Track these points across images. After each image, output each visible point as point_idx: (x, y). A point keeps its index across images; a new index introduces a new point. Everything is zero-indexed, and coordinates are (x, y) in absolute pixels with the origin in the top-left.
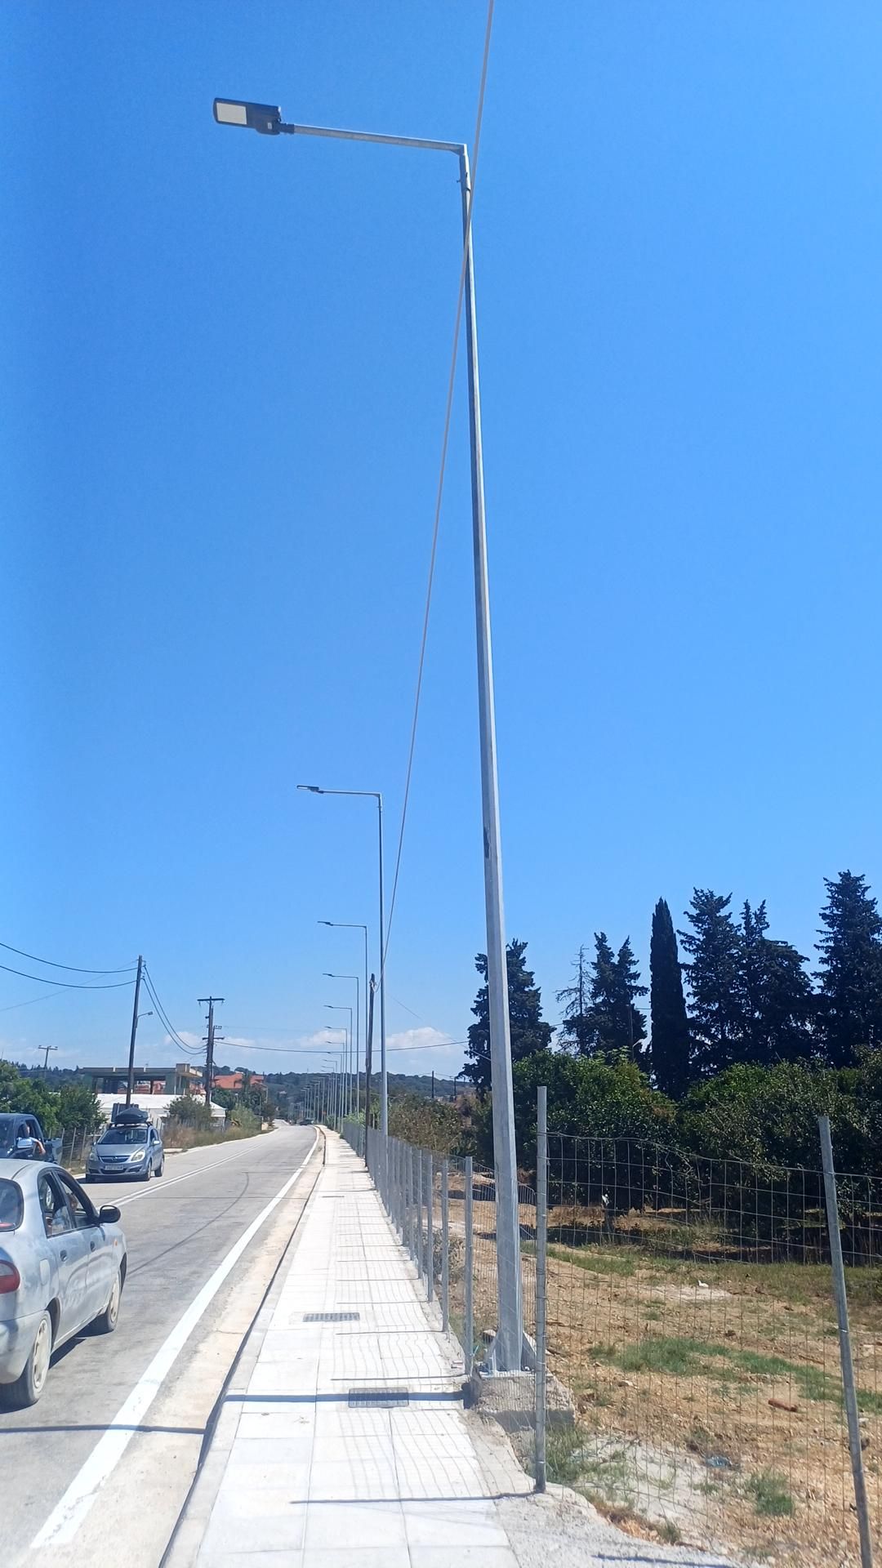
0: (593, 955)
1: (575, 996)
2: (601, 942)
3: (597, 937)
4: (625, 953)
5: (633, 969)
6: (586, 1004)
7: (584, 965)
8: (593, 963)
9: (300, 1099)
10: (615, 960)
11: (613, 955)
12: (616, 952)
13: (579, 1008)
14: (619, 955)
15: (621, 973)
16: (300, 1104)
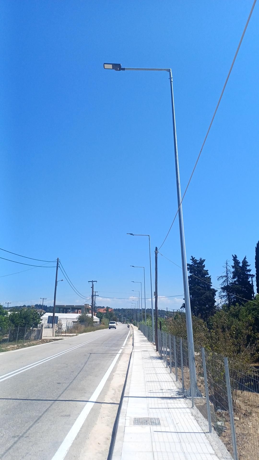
0: (232, 263)
1: (224, 279)
2: (235, 258)
3: (233, 256)
4: (245, 262)
5: (248, 268)
6: (229, 281)
7: (228, 267)
8: (232, 266)
9: (125, 316)
10: (241, 265)
11: (240, 263)
12: (241, 262)
13: (227, 283)
14: (242, 263)
15: (244, 269)
16: (125, 317)
